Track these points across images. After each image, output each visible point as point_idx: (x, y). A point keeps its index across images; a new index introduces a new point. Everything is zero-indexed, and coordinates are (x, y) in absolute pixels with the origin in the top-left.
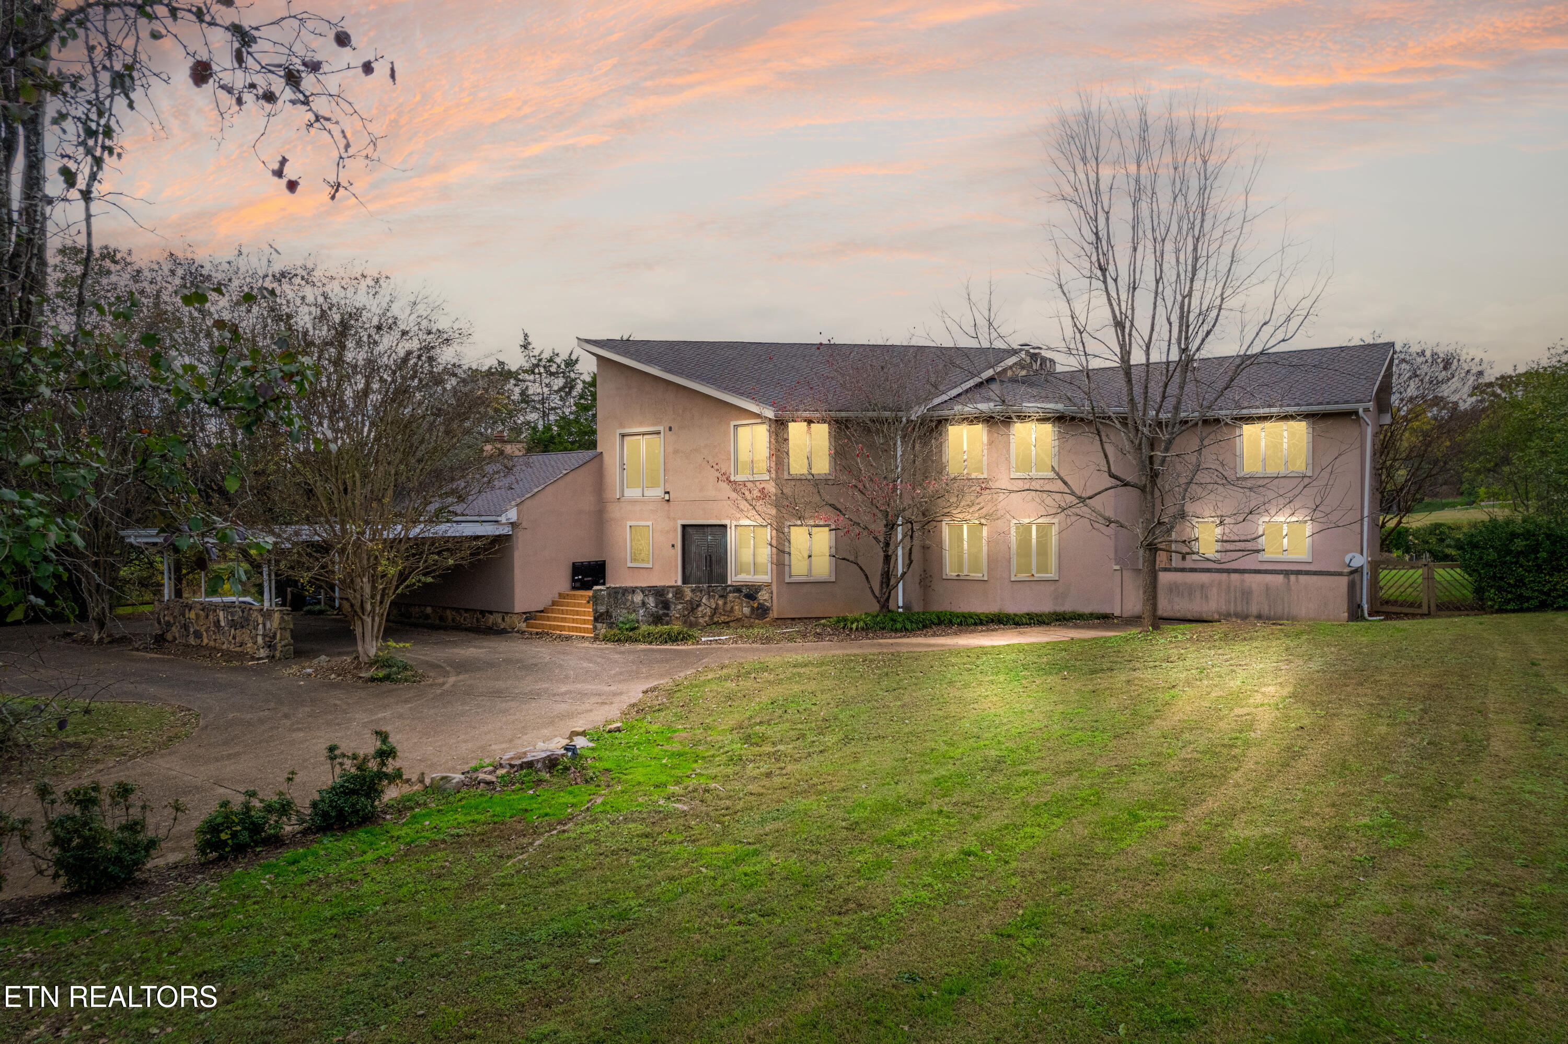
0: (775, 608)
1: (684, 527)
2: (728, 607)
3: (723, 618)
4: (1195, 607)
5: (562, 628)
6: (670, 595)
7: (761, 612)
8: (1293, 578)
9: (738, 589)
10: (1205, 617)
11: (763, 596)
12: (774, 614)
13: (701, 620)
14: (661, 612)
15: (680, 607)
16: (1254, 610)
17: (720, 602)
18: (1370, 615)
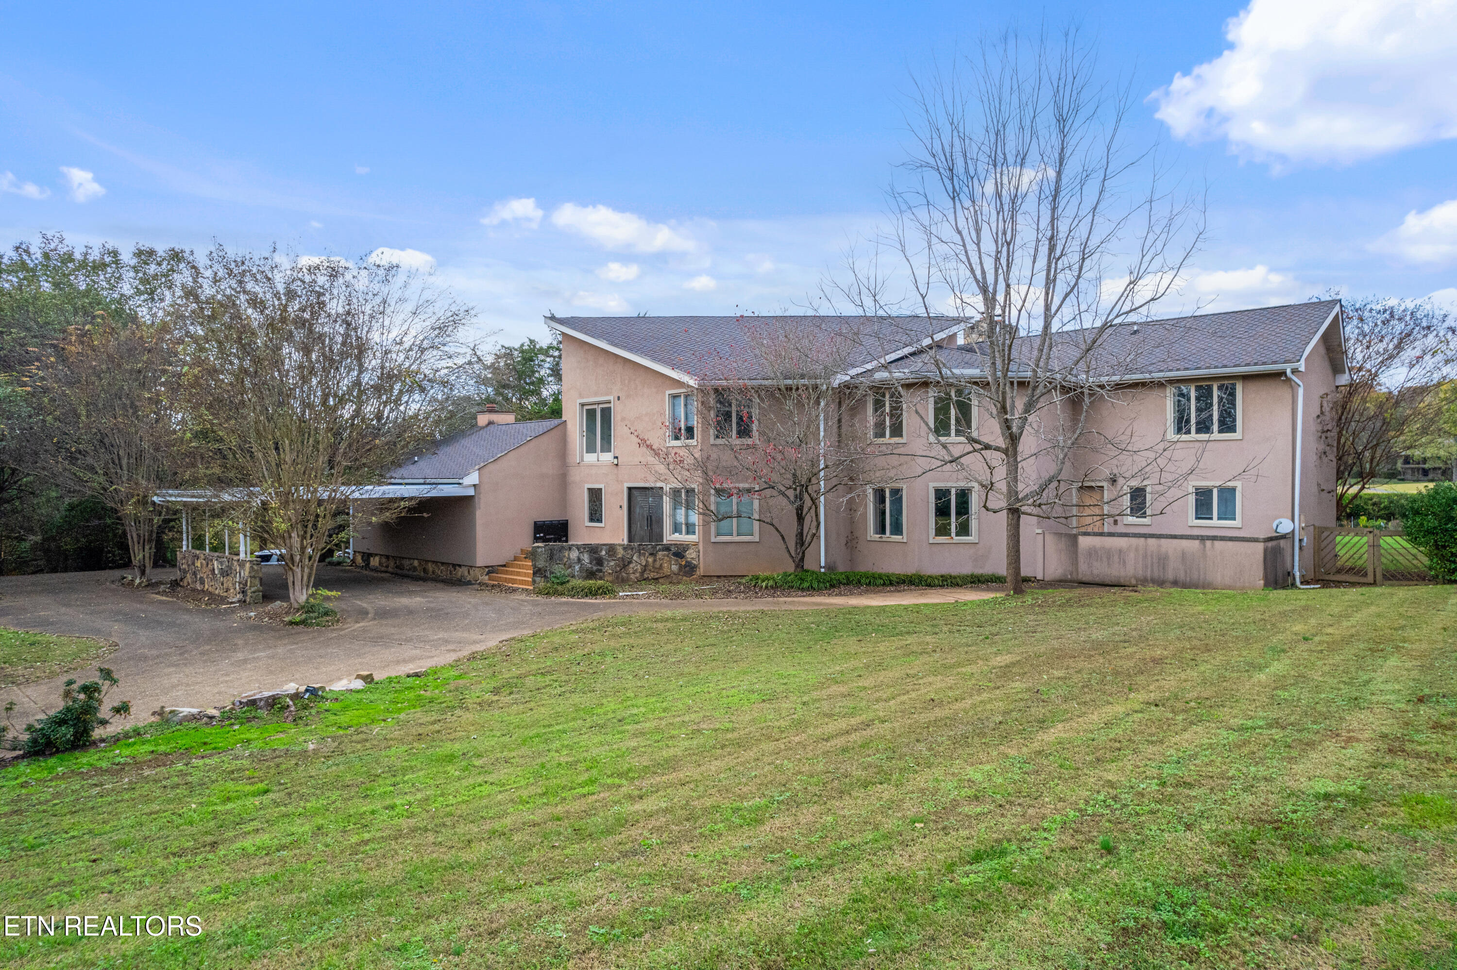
0: (701, 565)
1: (630, 489)
2: (658, 564)
3: (652, 575)
4: (1113, 572)
5: (514, 581)
6: (603, 553)
7: (689, 569)
8: (1208, 543)
9: (667, 548)
10: (1122, 581)
11: (690, 554)
12: (701, 571)
13: (632, 576)
14: (595, 568)
15: (612, 563)
16: (1170, 576)
17: (650, 560)
18: (1302, 583)
